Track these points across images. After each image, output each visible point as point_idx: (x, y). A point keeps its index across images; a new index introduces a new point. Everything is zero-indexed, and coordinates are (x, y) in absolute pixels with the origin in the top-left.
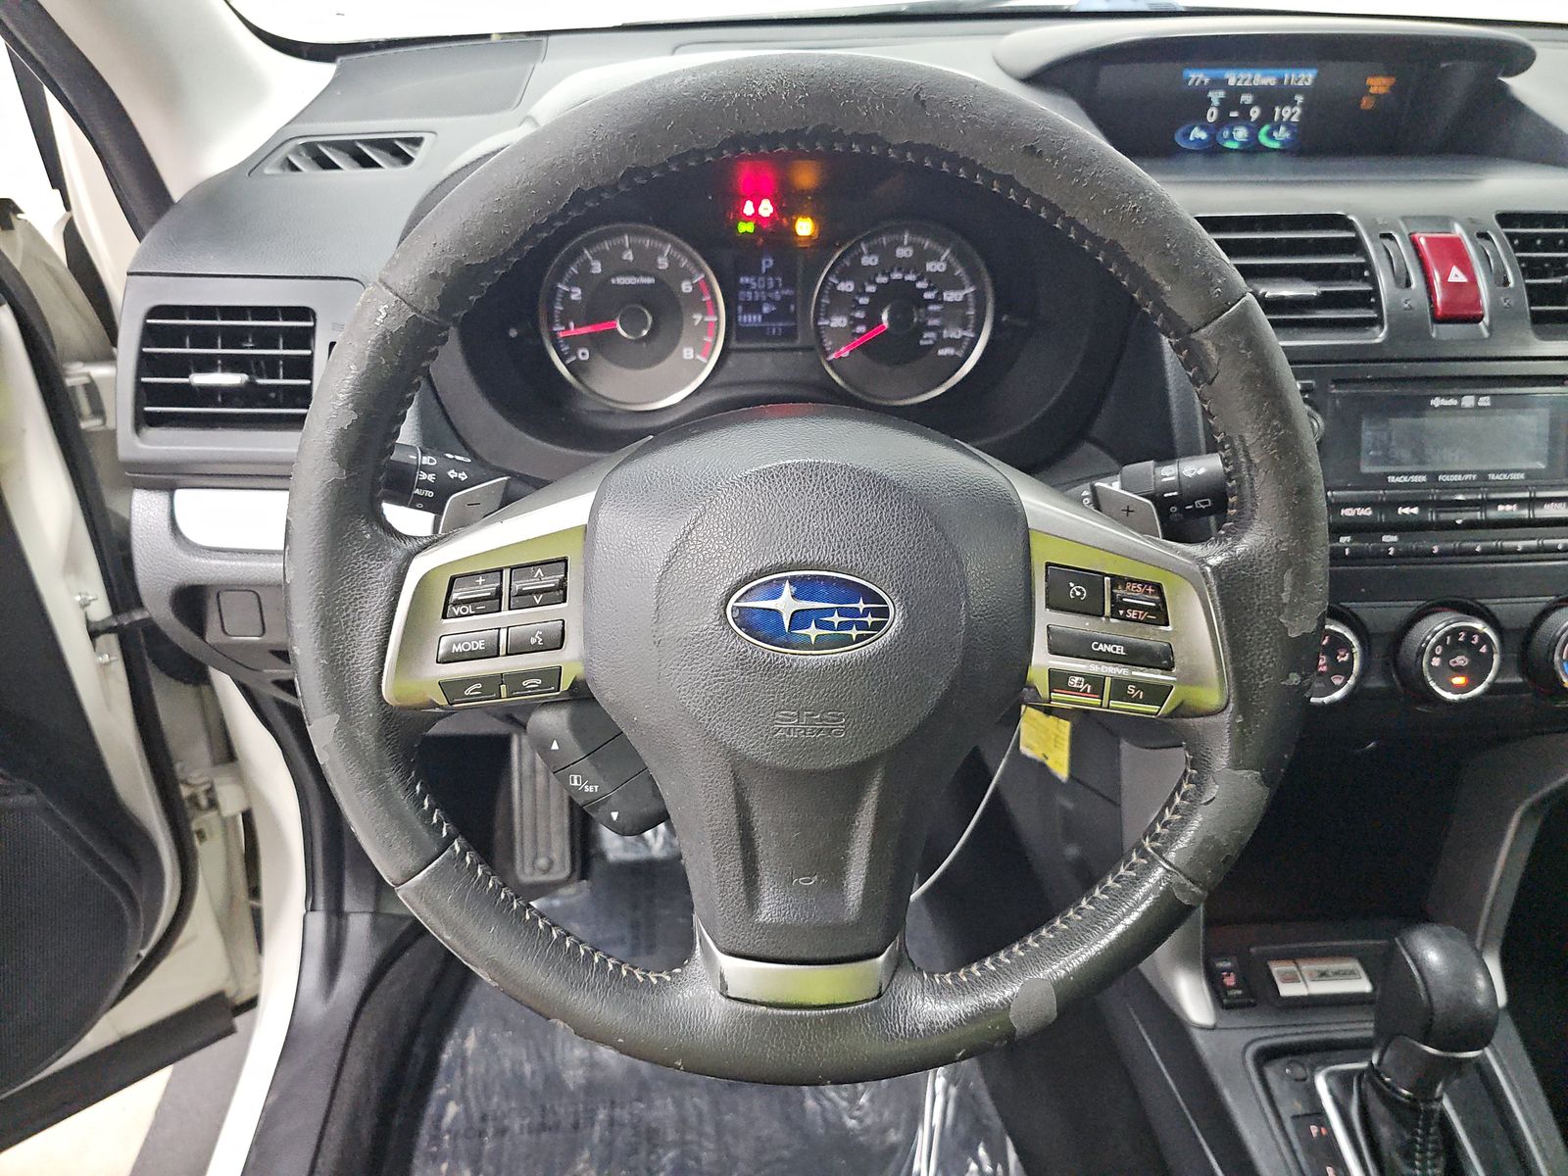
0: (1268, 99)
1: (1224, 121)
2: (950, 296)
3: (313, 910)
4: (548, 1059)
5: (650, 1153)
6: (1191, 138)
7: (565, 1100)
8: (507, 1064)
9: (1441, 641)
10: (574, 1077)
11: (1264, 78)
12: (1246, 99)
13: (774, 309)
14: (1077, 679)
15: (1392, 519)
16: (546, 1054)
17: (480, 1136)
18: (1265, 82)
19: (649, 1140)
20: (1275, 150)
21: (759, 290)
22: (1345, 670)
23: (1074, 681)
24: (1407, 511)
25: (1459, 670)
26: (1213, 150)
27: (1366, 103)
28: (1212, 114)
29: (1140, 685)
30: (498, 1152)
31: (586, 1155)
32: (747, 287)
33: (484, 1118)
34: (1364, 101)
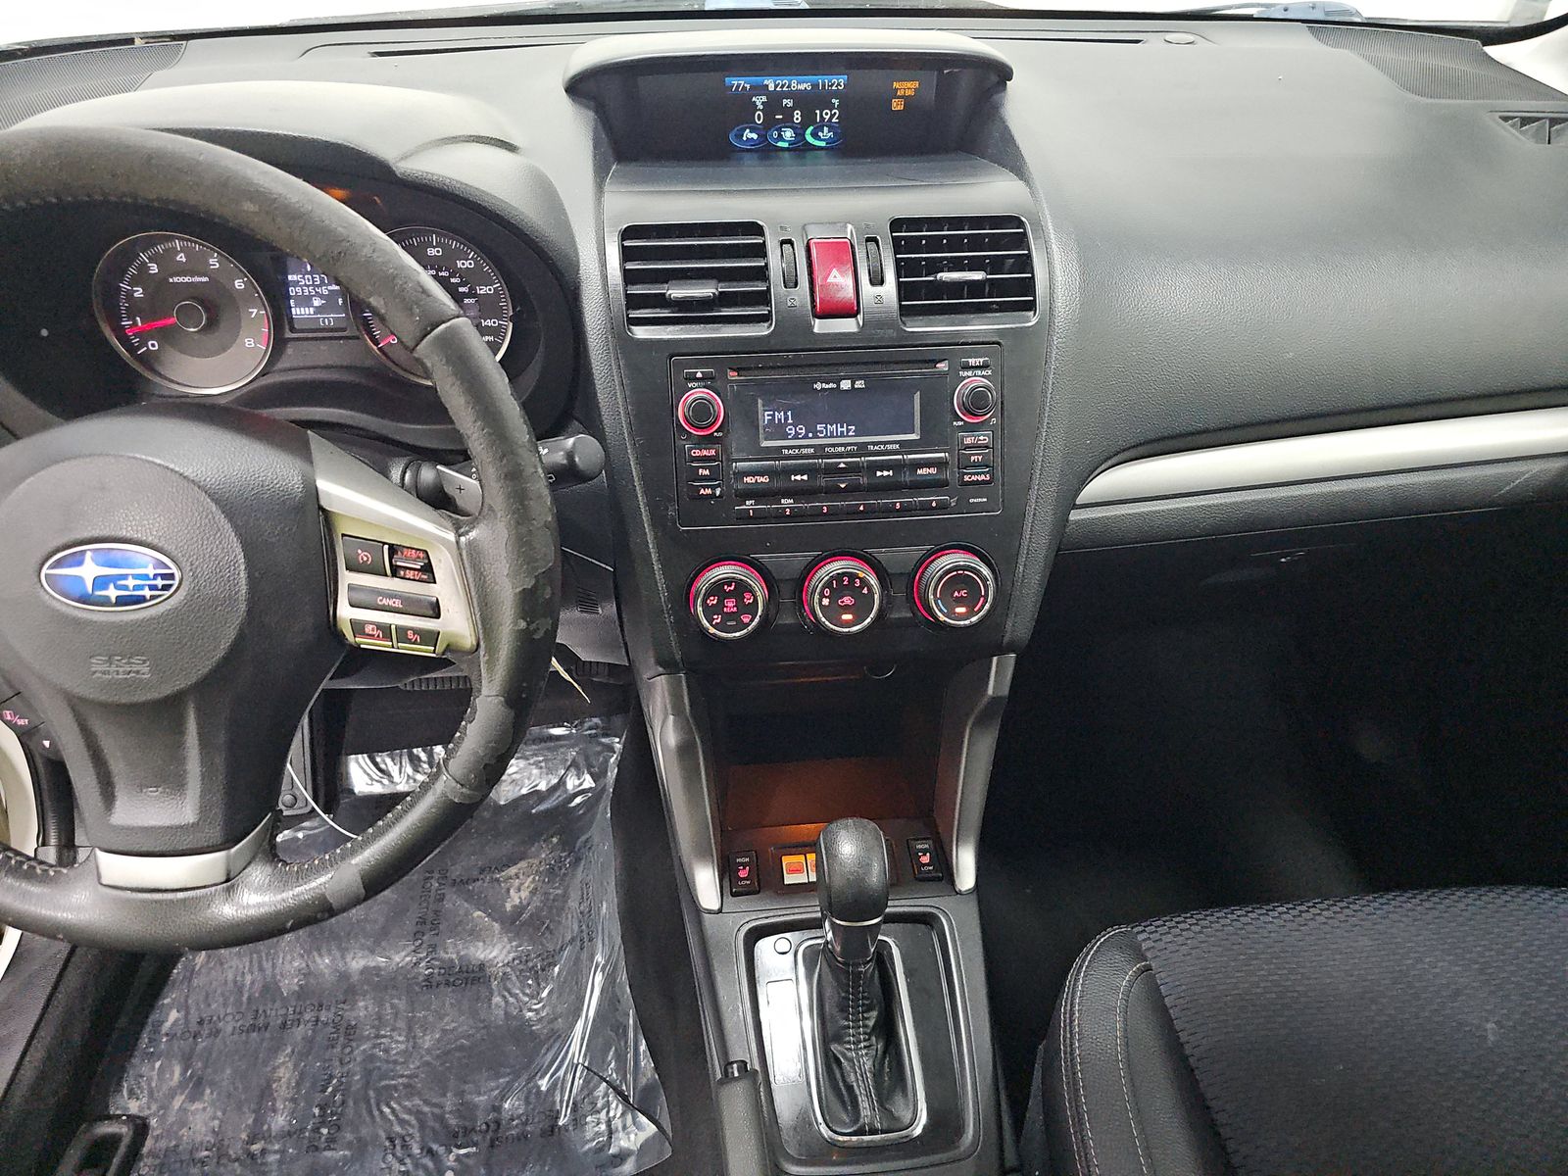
0: (810, 103)
1: (770, 123)
2: (483, 290)
3: (44, 844)
4: (269, 972)
5: (344, 1047)
6: (745, 139)
7: (278, 1004)
8: (230, 977)
9: (828, 584)
10: (289, 984)
11: (801, 84)
12: (788, 102)
13: (323, 302)
14: (371, 626)
15: (787, 485)
16: (267, 965)
17: (194, 1037)
18: (802, 87)
19: (347, 1034)
20: (821, 148)
21: (308, 286)
22: (752, 609)
23: (369, 629)
24: (798, 478)
25: (846, 609)
26: (766, 151)
27: (897, 105)
28: (759, 118)
29: (415, 631)
30: (209, 1050)
31: (289, 1050)
32: (296, 283)
33: (201, 1023)
34: (895, 102)
